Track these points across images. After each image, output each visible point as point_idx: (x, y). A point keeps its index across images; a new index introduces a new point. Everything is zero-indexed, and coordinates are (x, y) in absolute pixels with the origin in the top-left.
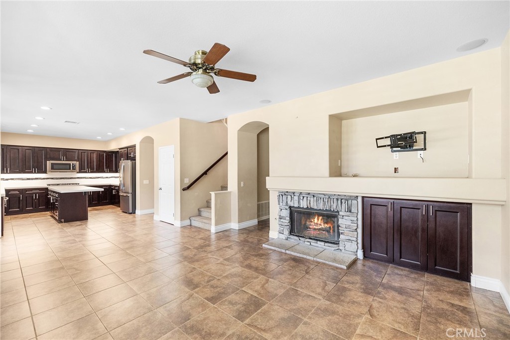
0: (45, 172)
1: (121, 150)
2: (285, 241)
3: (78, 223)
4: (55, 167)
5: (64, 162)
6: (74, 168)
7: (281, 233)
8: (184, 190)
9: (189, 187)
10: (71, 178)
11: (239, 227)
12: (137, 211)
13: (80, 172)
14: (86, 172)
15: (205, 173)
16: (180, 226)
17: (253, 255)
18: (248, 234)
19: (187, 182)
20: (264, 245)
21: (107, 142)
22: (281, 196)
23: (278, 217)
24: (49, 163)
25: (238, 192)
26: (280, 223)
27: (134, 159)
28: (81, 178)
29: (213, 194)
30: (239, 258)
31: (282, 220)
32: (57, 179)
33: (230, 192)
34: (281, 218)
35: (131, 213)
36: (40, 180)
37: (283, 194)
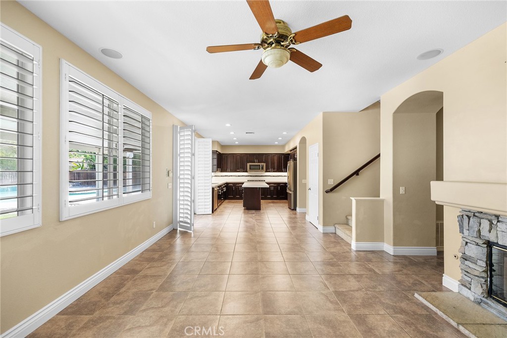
0: (247, 171)
1: (291, 152)
2: (472, 304)
3: (254, 211)
4: (252, 167)
5: (256, 164)
6: (262, 168)
7: (465, 286)
8: (327, 192)
9: (332, 190)
10: (262, 176)
11: (394, 251)
12: (298, 209)
13: (266, 171)
14: (270, 172)
15: (357, 173)
16: (322, 232)
17: (383, 304)
18: (404, 266)
19: (331, 183)
20: (416, 295)
21: (283, 146)
22: (465, 217)
23: (460, 255)
24: (248, 164)
25: (394, 201)
26: (463, 267)
27: (295, 160)
28: (268, 176)
29: (353, 200)
30: (357, 299)
31: (467, 263)
32: (253, 176)
33: (383, 201)
34: (465, 258)
35: (293, 210)
36: (244, 177)
37: (471, 215)
